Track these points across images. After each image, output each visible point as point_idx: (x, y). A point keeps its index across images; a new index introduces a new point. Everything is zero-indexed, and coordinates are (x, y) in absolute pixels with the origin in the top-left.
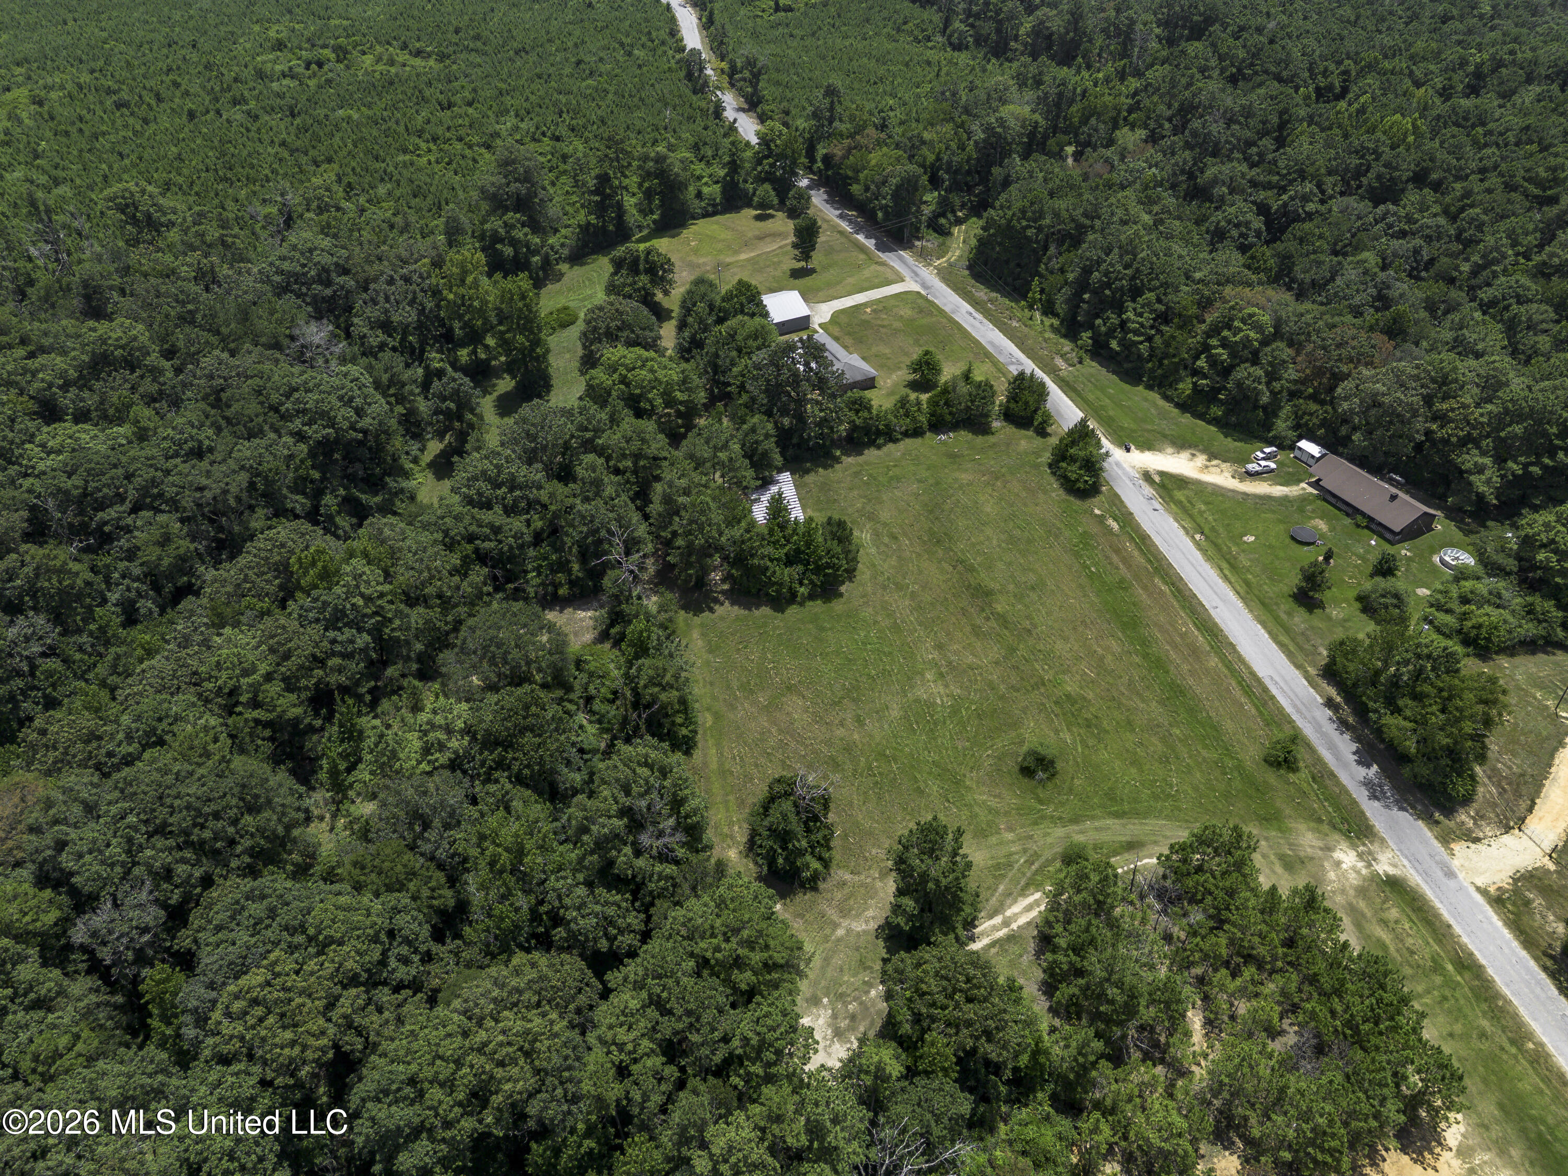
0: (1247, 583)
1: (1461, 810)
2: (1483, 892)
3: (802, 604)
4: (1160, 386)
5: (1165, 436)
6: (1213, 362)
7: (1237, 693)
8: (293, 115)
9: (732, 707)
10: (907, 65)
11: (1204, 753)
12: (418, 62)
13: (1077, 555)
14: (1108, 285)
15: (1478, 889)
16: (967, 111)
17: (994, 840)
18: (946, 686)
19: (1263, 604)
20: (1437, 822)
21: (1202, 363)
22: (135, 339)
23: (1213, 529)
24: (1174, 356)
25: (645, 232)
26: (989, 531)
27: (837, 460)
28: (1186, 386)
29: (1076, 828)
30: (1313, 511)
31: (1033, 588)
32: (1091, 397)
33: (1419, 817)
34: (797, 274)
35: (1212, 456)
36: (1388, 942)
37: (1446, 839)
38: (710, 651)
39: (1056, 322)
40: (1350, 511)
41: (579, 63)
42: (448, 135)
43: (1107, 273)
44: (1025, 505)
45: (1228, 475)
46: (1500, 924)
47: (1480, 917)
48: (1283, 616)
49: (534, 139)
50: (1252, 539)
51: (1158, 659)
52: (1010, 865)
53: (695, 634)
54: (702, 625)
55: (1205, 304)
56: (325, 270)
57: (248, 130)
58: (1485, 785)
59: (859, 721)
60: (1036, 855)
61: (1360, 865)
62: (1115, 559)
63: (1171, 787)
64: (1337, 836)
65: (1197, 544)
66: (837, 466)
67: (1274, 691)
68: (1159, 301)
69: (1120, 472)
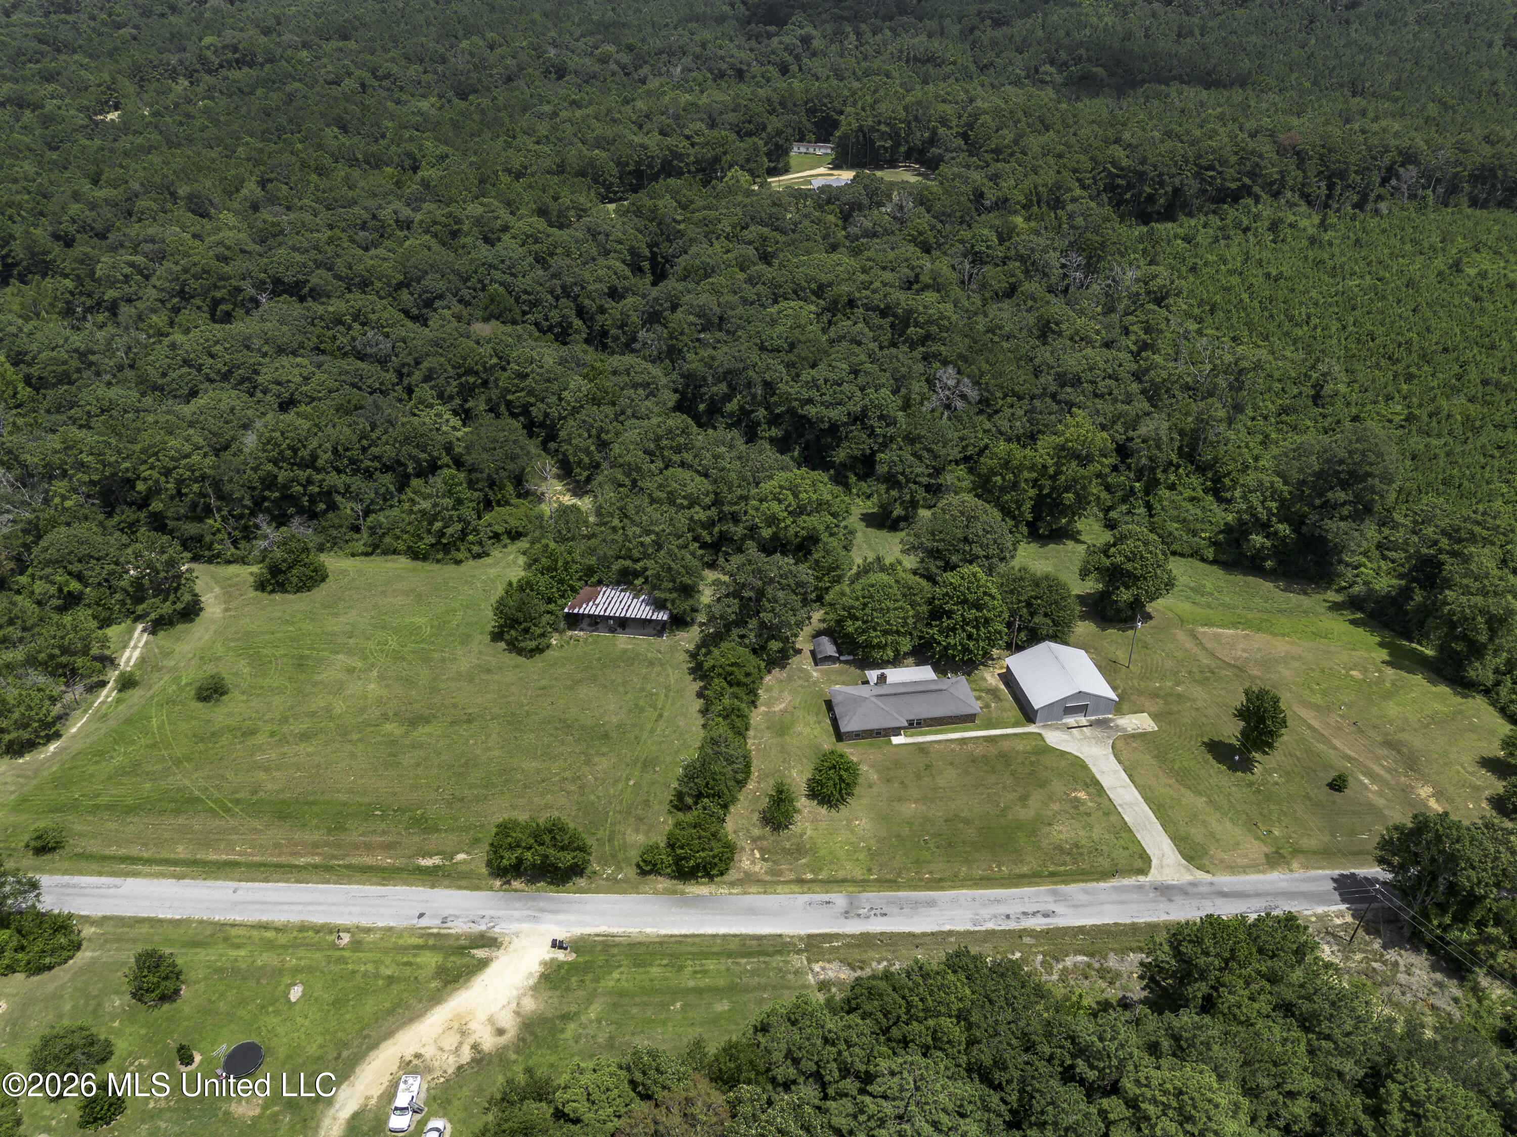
50: (294, 996)
62: (377, 839)
65: (335, 929)
69: (517, 914)
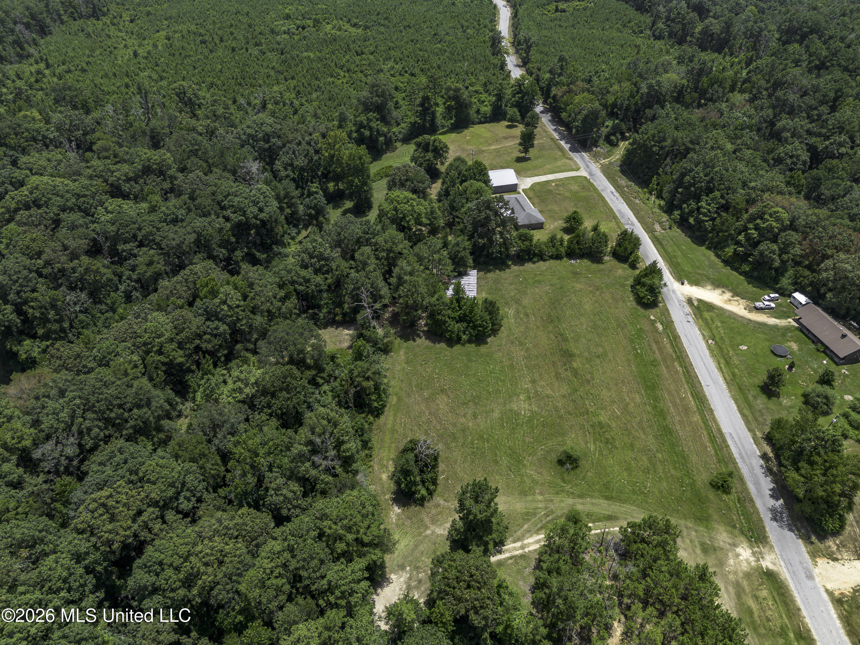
0: (734, 375)
1: (831, 539)
2: (830, 593)
3: (463, 345)
4: (715, 248)
5: (709, 279)
6: (748, 238)
7: (705, 439)
8: (282, 54)
9: (409, 396)
10: (622, 46)
11: (673, 472)
12: (353, 30)
13: (632, 341)
14: (694, 185)
15: (827, 591)
16: (640, 75)
17: (530, 498)
18: (530, 405)
19: (740, 388)
20: (812, 543)
21: (741, 238)
22: (164, 160)
23: (721, 338)
24: (726, 231)
25: (445, 129)
26: (583, 320)
27: (508, 267)
28: (730, 250)
29: (581, 501)
30: (792, 337)
31: (599, 357)
32: (670, 249)
33: (801, 537)
34: (519, 160)
35: (736, 294)
36: (755, 610)
37: (814, 555)
38: (406, 363)
39: (662, 203)
40: (815, 341)
41: (435, 34)
42: (356, 69)
43: (694, 178)
44: (610, 307)
45: (742, 307)
46: (835, 616)
47: (823, 609)
48: (751, 398)
49: (400, 75)
50: (745, 348)
51: (662, 411)
52: (535, 514)
53: (402, 352)
54: (407, 348)
55: (751, 202)
56: (267, 134)
57: (258, 60)
58: (852, 526)
59: (475, 416)
60: (552, 512)
61: (752, 559)
62: (654, 347)
63: (646, 488)
64: (742, 539)
65: (709, 347)
66: (507, 271)
67: (730, 442)
68: (722, 197)
69: (673, 296)
